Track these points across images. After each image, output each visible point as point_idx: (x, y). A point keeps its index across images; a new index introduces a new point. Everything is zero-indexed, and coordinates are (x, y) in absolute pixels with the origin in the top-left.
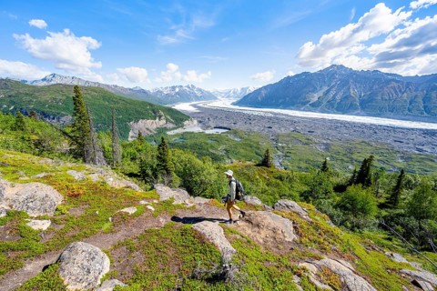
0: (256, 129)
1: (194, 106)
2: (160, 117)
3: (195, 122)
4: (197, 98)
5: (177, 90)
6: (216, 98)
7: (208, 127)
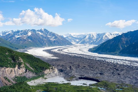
0: (127, 81)
1: (49, 51)
2: (20, 64)
3: (56, 71)
4: (51, 43)
5: (30, 34)
6: (70, 44)
7: (72, 78)
